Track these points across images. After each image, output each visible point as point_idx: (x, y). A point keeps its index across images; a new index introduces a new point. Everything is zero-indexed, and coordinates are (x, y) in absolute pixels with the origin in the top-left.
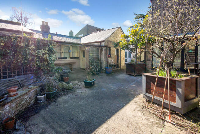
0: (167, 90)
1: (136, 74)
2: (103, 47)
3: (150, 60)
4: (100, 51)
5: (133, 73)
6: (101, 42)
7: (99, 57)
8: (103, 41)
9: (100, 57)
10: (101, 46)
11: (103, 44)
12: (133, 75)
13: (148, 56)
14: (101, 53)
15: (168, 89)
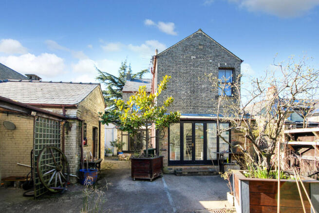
0: (306, 202)
1: (153, 178)
2: (70, 121)
3: (165, 150)
4: (63, 130)
5: (147, 176)
6: (66, 107)
7: (59, 145)
8: (73, 107)
9: (61, 146)
10: (65, 118)
11: (72, 113)
12: (149, 180)
13: (163, 143)
14: (65, 136)
15: (308, 200)
